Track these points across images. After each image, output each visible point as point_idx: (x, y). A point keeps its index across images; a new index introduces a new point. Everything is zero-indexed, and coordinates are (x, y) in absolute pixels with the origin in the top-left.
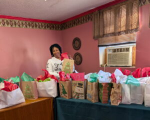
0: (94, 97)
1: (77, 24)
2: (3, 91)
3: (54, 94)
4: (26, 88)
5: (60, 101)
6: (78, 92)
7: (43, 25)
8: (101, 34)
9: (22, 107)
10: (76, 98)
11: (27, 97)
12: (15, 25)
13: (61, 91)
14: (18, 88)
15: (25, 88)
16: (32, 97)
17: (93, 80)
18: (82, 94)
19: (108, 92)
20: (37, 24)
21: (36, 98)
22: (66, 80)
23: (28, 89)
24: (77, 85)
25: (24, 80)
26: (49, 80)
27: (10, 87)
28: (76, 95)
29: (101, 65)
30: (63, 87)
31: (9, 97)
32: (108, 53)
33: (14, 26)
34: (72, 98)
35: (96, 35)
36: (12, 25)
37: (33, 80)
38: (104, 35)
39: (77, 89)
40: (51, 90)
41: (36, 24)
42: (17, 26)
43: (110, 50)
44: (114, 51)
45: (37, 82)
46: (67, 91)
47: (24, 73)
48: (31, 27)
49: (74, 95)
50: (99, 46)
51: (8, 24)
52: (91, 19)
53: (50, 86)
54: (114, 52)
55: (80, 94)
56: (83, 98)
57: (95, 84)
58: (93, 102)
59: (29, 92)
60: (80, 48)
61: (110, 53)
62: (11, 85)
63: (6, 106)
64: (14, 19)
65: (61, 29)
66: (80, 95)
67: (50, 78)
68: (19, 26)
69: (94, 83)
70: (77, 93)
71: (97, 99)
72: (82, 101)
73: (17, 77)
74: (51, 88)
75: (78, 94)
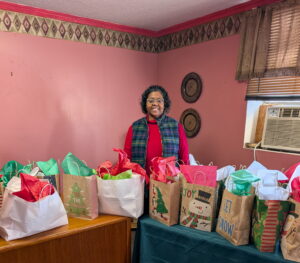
0: (238, 233)
1: (197, 39)
2: (16, 198)
3: (136, 210)
4: (71, 190)
5: (149, 228)
6: (196, 211)
7: (117, 36)
8: (259, 68)
9: (59, 240)
10: (188, 225)
11: (74, 213)
12: (54, 32)
13: (153, 205)
14: (53, 192)
15: (69, 190)
16: (85, 213)
17: (240, 187)
18: (206, 218)
19: (277, 223)
20: (104, 33)
21: (94, 216)
22: (168, 180)
23: (77, 195)
24: (196, 195)
25: (67, 172)
26: (129, 177)
27: (33, 190)
28: (189, 219)
29: (248, 146)
30: (160, 195)
31: (30, 214)
32: (269, 116)
33: (50, 34)
34: (178, 223)
35: (244, 70)
36: (46, 33)
37: (91, 174)
38: (266, 70)
39: (193, 206)
40: (130, 200)
41: (101, 34)
42: (58, 35)
43: (274, 110)
44: (287, 112)
45: (99, 179)
46: (168, 207)
47: (70, 154)
48: (89, 41)
49: (184, 218)
50: (248, 98)
51: (37, 29)
52: (237, 30)
53: (129, 192)
54: (285, 115)
55: (200, 217)
56: (208, 228)
57: (247, 201)
58: (236, 243)
59: (78, 201)
60: (198, 98)
61: (275, 116)
62: (37, 185)
63: (24, 235)
64: (51, 17)
65: (156, 49)
66: (200, 221)
67: (129, 172)
68: (63, 35)
69: (245, 198)
70: (192, 214)
71: (246, 236)
72: (205, 238)
73: (51, 161)
74: (132, 195)
75: (195, 217)
